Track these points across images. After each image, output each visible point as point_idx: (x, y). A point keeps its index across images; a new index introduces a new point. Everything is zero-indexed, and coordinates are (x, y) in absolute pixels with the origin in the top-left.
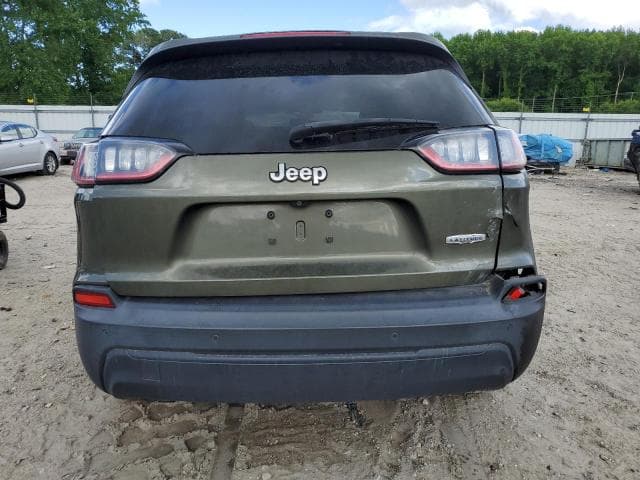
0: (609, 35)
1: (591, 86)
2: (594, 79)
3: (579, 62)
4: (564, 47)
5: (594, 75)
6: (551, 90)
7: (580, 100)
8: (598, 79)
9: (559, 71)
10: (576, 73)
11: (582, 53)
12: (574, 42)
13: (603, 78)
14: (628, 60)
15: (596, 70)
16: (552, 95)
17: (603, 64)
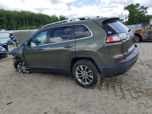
0: (14, 12)
1: (14, 24)
2: (14, 22)
3: (9, 18)
4: (4, 14)
5: (14, 21)
6: (4, 25)
7: (12, 27)
8: (15, 22)
9: (5, 20)
10: (9, 21)
11: (9, 16)
12: (6, 13)
13: (16, 22)
14: (20, 18)
15: (14, 20)
16: (5, 26)
17: (15, 19)
